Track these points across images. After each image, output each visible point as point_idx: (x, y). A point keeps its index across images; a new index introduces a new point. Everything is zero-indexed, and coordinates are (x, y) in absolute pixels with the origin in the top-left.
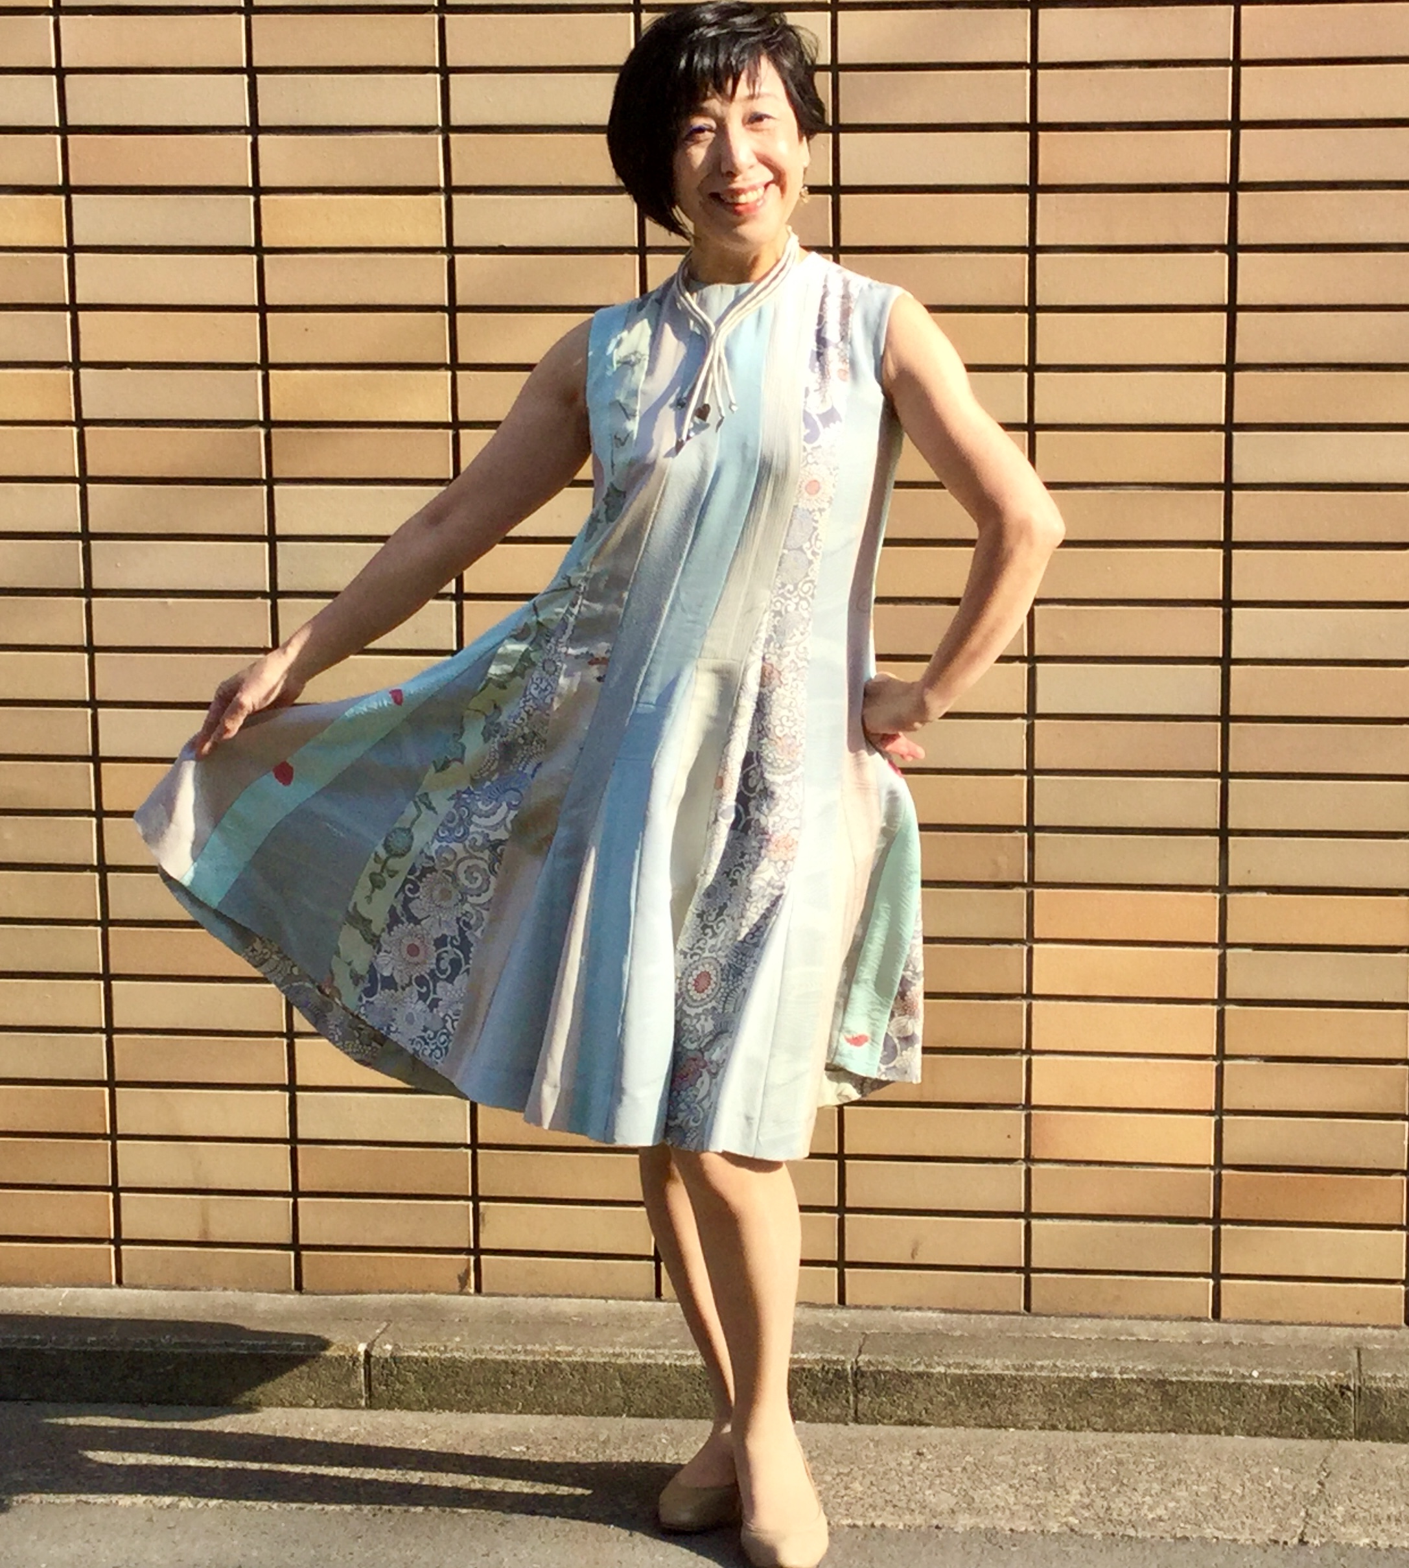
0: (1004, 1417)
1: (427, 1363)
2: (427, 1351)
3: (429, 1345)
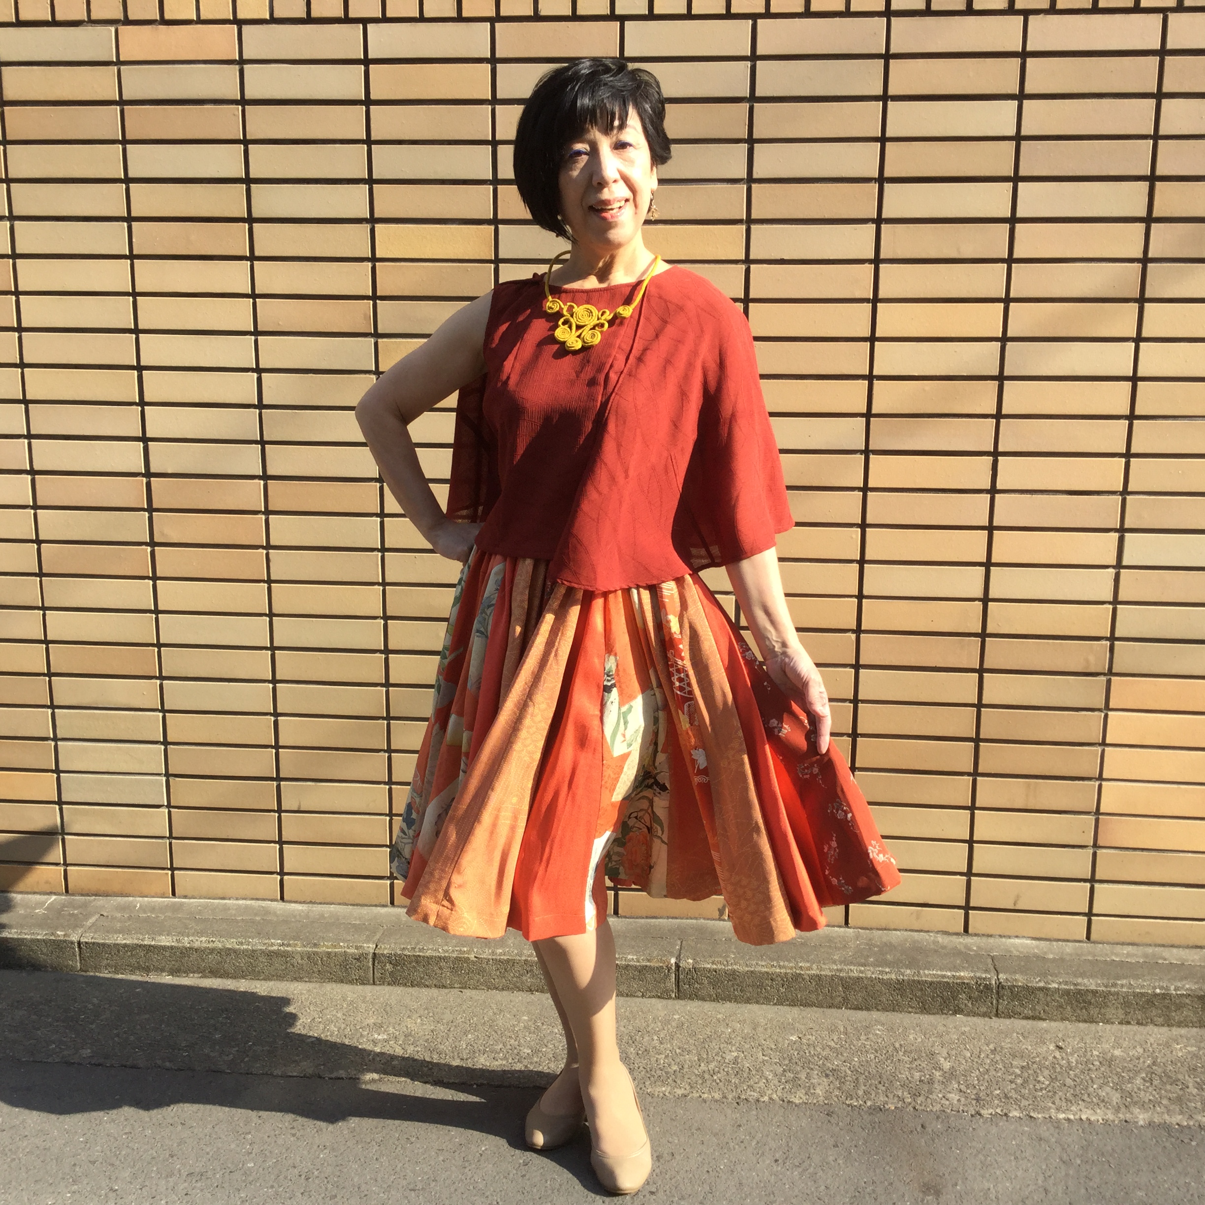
1: (716, 972)
2: (716, 964)
3: (716, 960)
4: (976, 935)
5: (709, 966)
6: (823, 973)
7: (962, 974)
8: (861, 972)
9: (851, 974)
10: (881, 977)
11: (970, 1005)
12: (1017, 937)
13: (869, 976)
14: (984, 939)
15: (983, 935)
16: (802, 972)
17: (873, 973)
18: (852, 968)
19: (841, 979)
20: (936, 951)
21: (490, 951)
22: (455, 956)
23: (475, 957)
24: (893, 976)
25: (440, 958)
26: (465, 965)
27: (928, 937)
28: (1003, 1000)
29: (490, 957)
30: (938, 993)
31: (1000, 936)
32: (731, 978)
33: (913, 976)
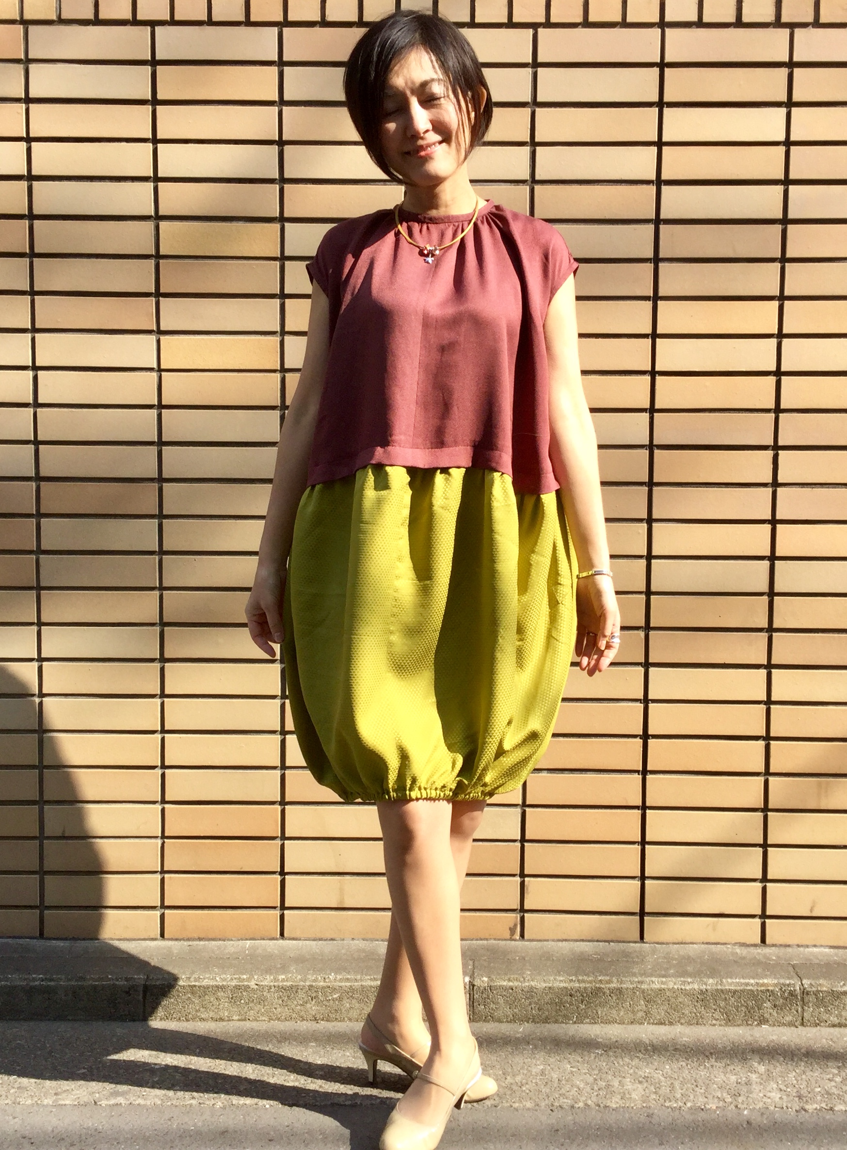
1: (512, 989)
2: (512, 981)
3: (512, 976)
4: (774, 945)
5: (505, 983)
6: (624, 986)
7: (766, 981)
8: (662, 983)
9: (653, 986)
10: (683, 987)
11: (775, 1014)
12: (815, 946)
13: (671, 987)
14: (782, 950)
15: (781, 945)
16: (602, 986)
17: (675, 984)
18: (653, 979)
19: (643, 992)
20: (735, 962)
21: (272, 977)
22: (234, 984)
23: (257, 985)
24: (696, 986)
25: (217, 987)
26: (244, 993)
27: (725, 949)
28: (809, 1007)
29: (272, 984)
30: (743, 1002)
31: (798, 946)
32: (528, 996)
33: (716, 985)
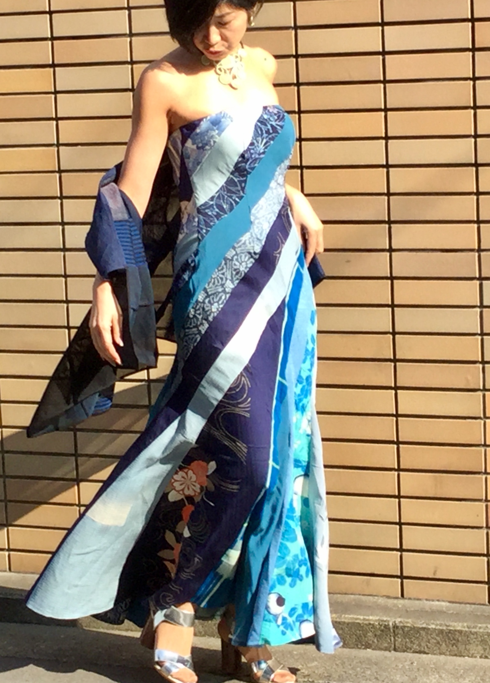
0: (463, 651)
4: (410, 599)
11: (375, 641)
12: (438, 601)
15: (415, 599)
28: (399, 638)
31: (427, 600)
